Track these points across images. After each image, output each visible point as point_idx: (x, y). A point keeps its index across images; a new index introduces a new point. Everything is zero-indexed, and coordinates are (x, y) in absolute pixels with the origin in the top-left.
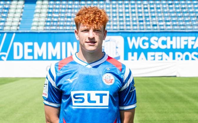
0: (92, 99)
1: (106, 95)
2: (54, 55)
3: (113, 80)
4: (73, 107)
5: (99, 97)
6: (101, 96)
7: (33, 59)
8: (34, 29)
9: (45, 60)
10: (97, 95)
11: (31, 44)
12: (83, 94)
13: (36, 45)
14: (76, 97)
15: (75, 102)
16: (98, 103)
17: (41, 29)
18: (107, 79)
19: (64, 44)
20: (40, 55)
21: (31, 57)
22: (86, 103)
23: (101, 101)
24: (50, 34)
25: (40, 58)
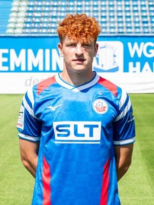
0: (79, 132)
1: (97, 126)
2: (35, 65)
3: (106, 107)
4: (56, 142)
5: (88, 129)
6: (91, 127)
7: (9, 71)
8: (9, 32)
9: (23, 72)
10: (86, 126)
11: (6, 51)
12: (69, 126)
13: (13, 52)
14: (60, 128)
15: (59, 135)
16: (87, 137)
17: (19, 32)
18: (99, 106)
19: (47, 51)
20: (18, 65)
21: (6, 68)
22: (72, 137)
23: (91, 135)
24: (30, 39)
25: (18, 69)
